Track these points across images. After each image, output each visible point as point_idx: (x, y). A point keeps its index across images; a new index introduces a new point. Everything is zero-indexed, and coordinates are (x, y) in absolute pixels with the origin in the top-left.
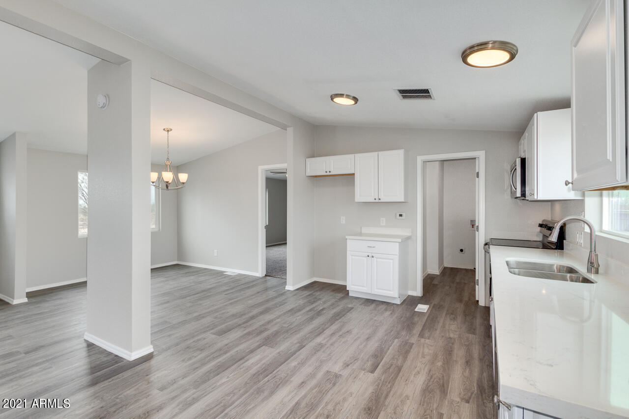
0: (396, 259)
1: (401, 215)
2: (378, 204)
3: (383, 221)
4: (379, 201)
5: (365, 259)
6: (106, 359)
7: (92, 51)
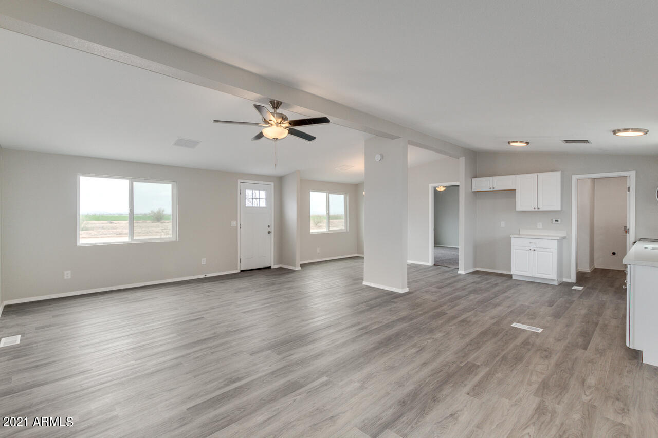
0: (555, 252)
1: (556, 221)
2: (537, 212)
3: (540, 225)
4: (538, 210)
5: (527, 252)
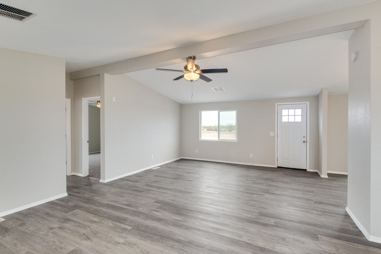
6: (352, 229)
7: (344, 28)
